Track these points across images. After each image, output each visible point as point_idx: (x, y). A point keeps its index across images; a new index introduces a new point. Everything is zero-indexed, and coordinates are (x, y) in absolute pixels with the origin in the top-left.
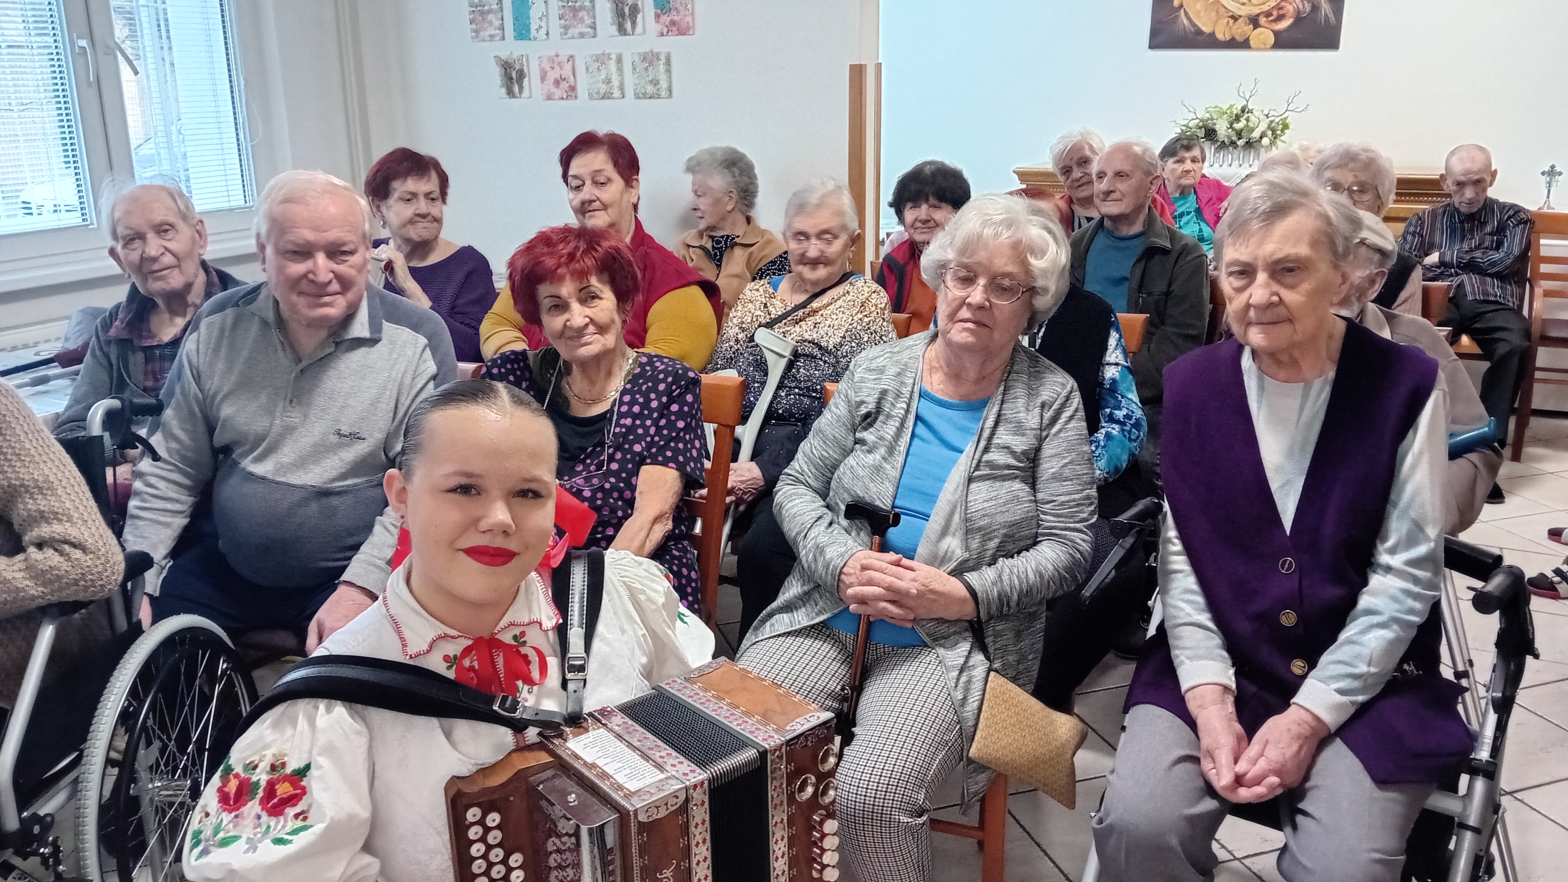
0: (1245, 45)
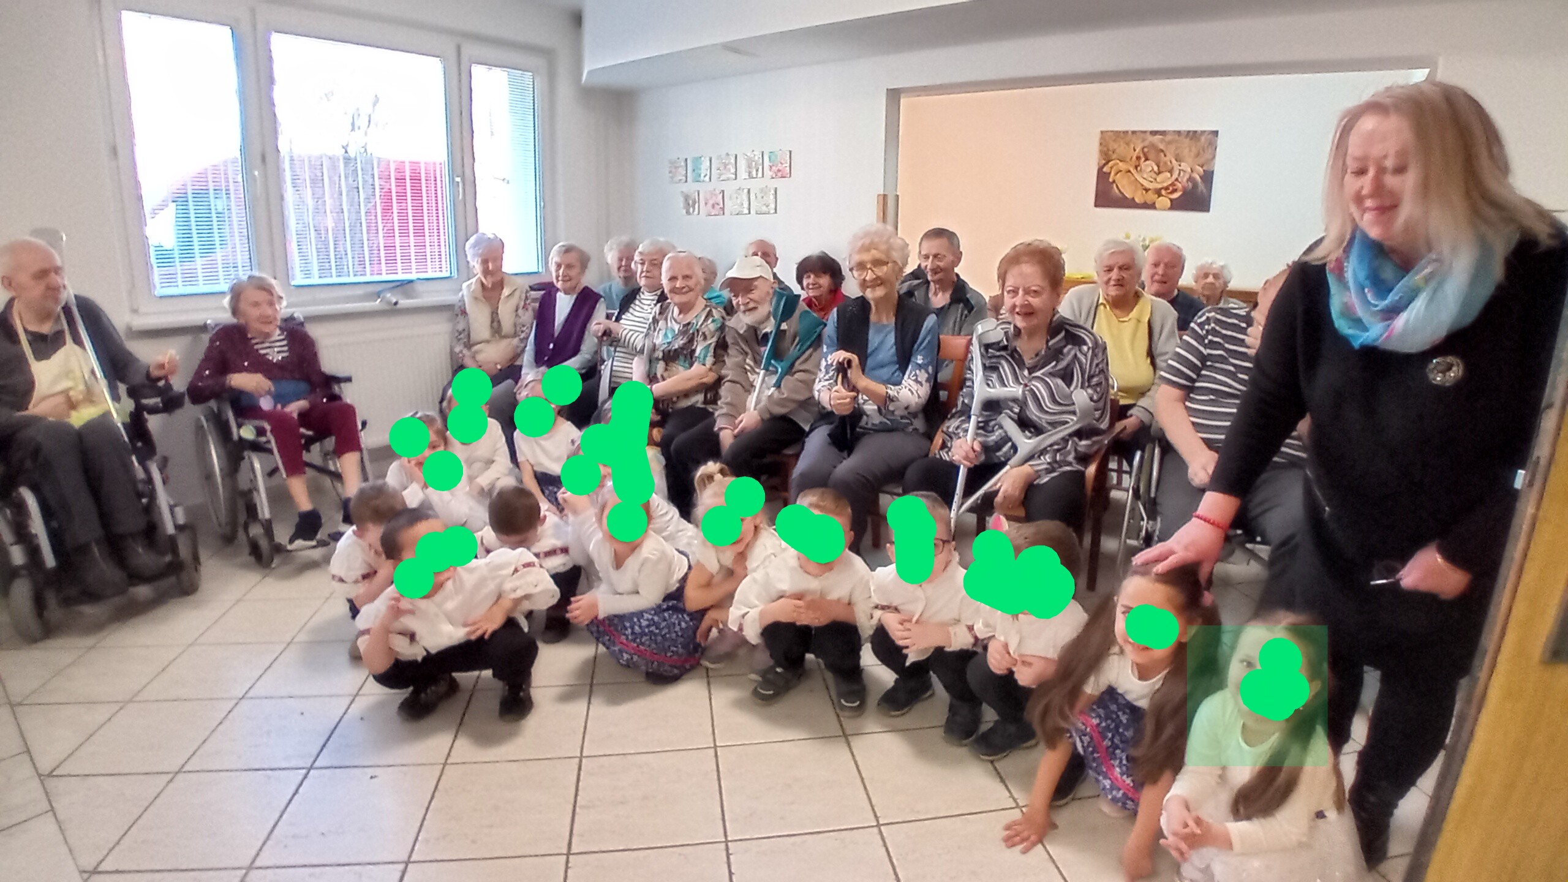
0: (1152, 206)
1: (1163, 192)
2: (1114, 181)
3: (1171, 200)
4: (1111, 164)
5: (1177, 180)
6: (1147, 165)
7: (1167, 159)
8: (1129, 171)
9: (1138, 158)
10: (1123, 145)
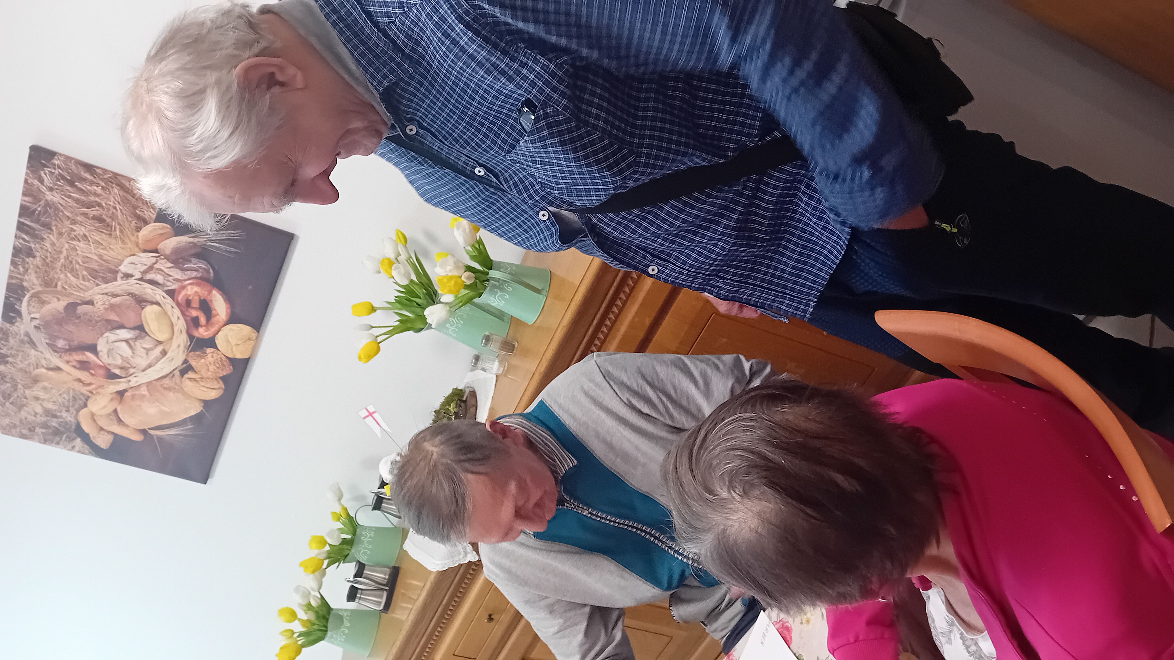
0: (240, 365)
1: (202, 333)
2: (144, 432)
3: (233, 319)
4: (86, 427)
5: (171, 293)
6: (110, 352)
7: (101, 303)
8: (121, 394)
9: (84, 366)
10: (37, 391)
